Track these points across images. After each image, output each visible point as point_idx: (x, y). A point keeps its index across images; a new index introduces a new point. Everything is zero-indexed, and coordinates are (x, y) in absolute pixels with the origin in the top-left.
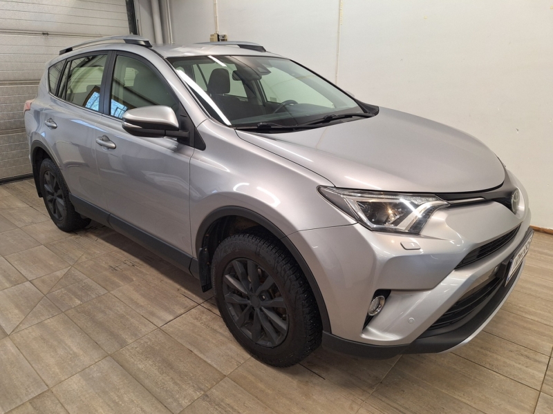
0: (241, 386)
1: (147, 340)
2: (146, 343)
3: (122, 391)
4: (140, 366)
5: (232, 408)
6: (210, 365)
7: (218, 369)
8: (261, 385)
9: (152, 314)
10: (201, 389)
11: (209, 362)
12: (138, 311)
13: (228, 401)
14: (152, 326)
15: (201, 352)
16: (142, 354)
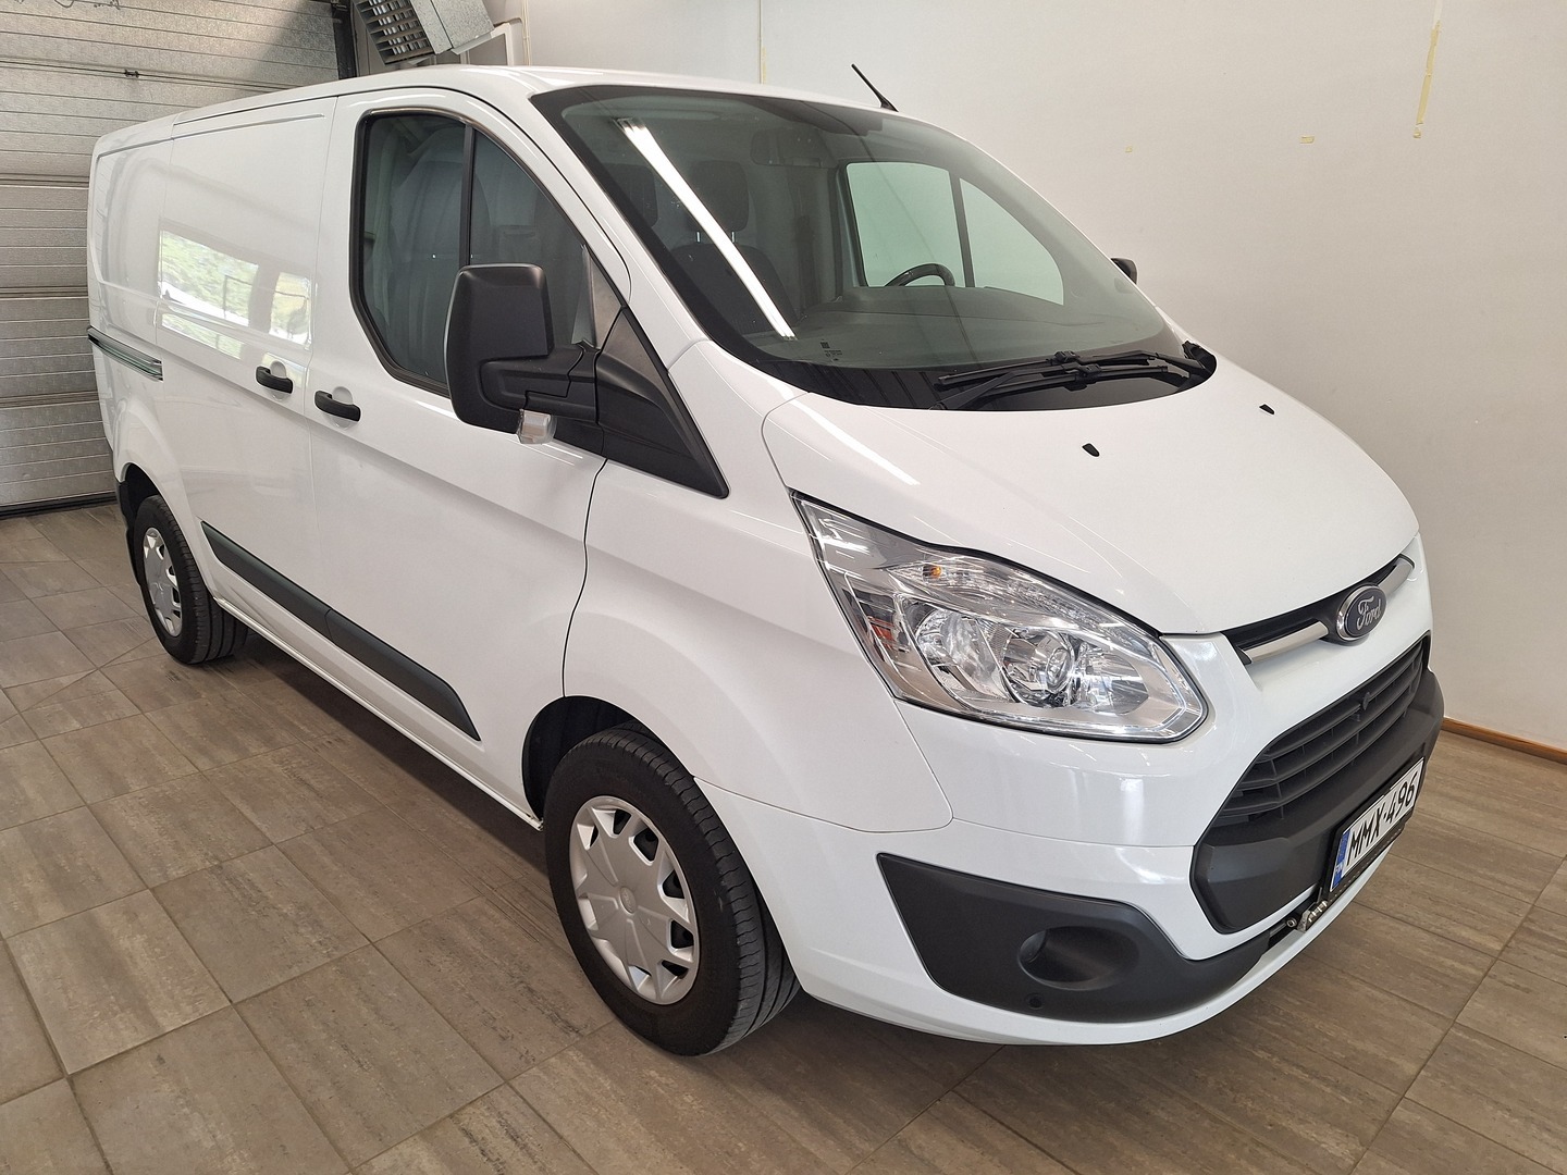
0: (290, 859)
1: (166, 788)
2: (162, 791)
3: (79, 853)
4: (131, 823)
5: (252, 885)
6: (258, 829)
7: (268, 834)
8: (326, 860)
9: (203, 751)
10: (216, 858)
11: (258, 824)
12: (179, 745)
13: (251, 875)
14: (190, 769)
15: (254, 809)
16: (145, 807)
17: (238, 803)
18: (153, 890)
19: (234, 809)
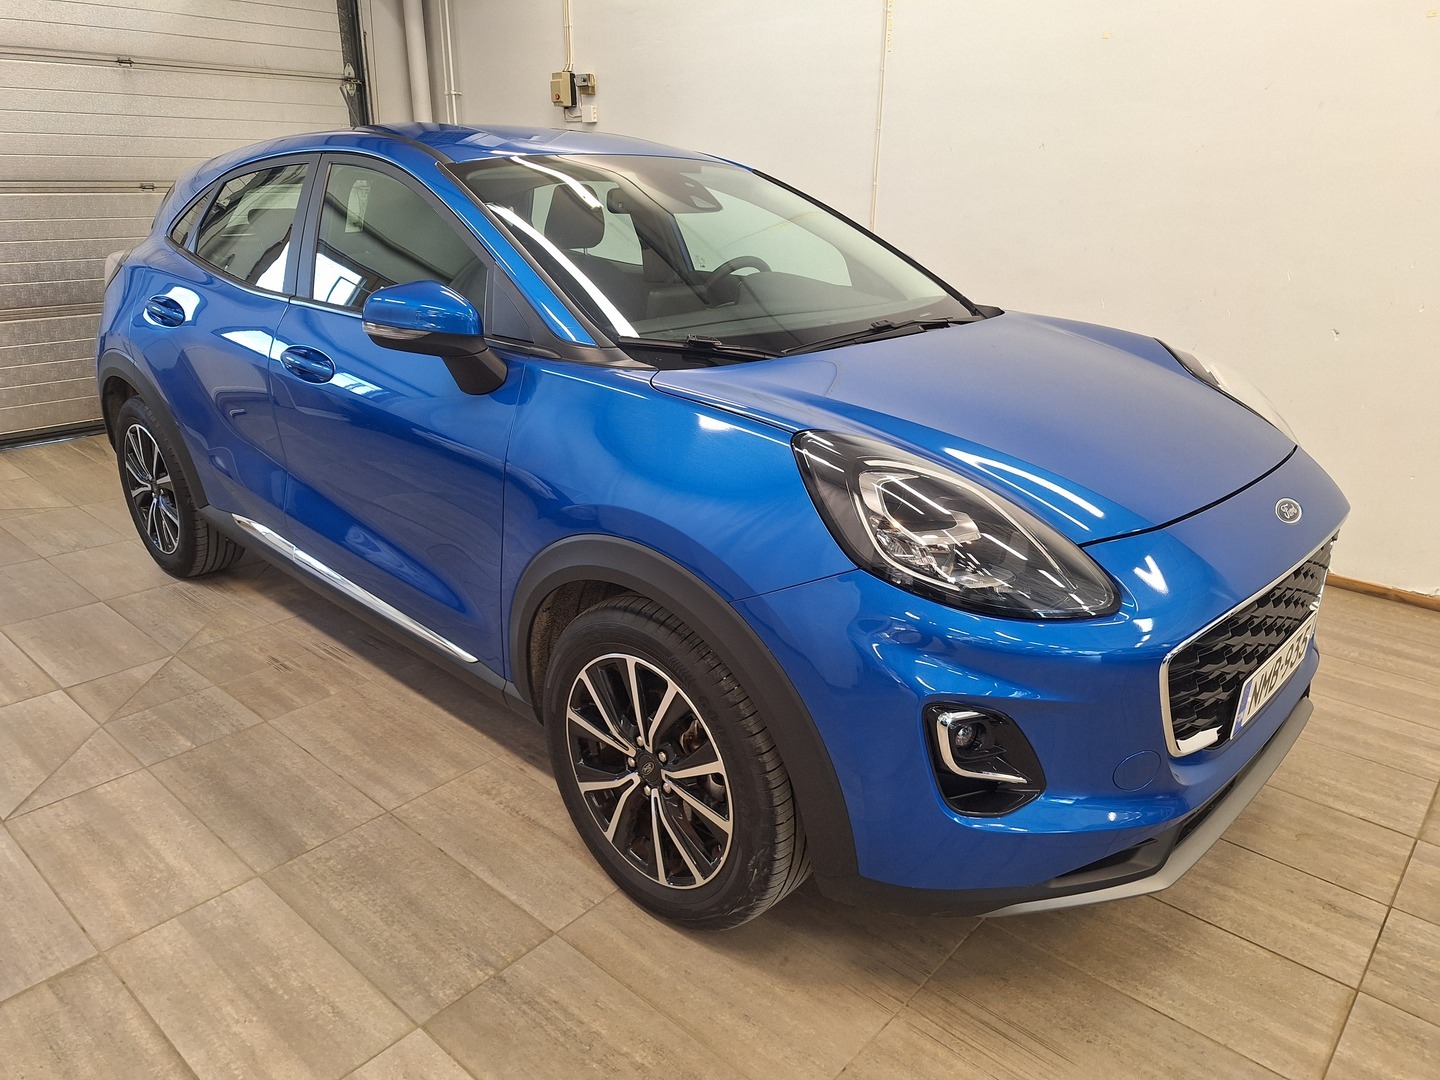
0: (591, 958)
1: (355, 842)
2: (353, 847)
3: (287, 963)
4: (335, 904)
5: (564, 1010)
6: (517, 907)
7: (536, 915)
8: (642, 958)
9: (374, 777)
11: (513, 898)
12: (337, 769)
13: (554, 993)
14: (371, 808)
15: (495, 873)
16: (341, 875)
17: (463, 860)
18: (424, 1028)
19: (465, 873)
